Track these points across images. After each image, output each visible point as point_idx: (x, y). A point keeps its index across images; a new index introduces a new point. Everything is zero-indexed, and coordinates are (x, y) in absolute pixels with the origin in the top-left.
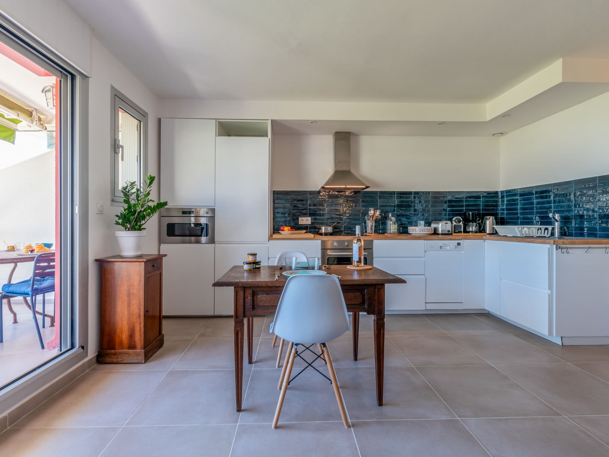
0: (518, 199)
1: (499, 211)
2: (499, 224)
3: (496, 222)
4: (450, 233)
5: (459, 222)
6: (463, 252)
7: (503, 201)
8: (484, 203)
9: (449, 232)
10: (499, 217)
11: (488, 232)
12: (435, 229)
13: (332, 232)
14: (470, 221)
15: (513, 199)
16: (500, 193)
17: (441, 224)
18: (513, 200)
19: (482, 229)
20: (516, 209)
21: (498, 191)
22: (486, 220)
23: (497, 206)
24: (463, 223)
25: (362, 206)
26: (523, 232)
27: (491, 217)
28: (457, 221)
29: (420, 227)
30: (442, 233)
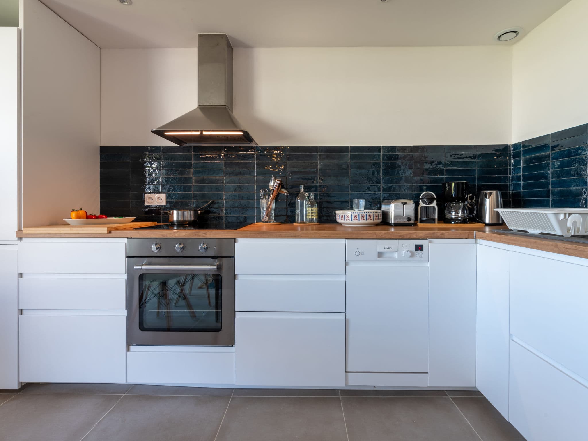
0: (547, 157)
1: (510, 182)
2: (510, 206)
3: (503, 201)
4: (412, 221)
5: (431, 201)
6: (428, 264)
7: (517, 163)
8: (481, 166)
9: (409, 221)
10: (510, 193)
11: (487, 221)
12: (385, 215)
13: (192, 219)
14: (452, 200)
15: (538, 156)
16: (512, 149)
17: (393, 205)
18: (539, 159)
19: (475, 213)
20: (545, 177)
21: (508, 145)
22: (484, 197)
23: (506, 172)
24: (437, 204)
25: (258, 173)
26: (569, 224)
27: (494, 192)
28: (425, 199)
29: (356, 210)
30: (395, 222)
